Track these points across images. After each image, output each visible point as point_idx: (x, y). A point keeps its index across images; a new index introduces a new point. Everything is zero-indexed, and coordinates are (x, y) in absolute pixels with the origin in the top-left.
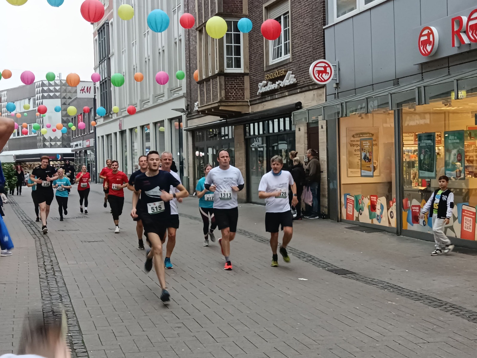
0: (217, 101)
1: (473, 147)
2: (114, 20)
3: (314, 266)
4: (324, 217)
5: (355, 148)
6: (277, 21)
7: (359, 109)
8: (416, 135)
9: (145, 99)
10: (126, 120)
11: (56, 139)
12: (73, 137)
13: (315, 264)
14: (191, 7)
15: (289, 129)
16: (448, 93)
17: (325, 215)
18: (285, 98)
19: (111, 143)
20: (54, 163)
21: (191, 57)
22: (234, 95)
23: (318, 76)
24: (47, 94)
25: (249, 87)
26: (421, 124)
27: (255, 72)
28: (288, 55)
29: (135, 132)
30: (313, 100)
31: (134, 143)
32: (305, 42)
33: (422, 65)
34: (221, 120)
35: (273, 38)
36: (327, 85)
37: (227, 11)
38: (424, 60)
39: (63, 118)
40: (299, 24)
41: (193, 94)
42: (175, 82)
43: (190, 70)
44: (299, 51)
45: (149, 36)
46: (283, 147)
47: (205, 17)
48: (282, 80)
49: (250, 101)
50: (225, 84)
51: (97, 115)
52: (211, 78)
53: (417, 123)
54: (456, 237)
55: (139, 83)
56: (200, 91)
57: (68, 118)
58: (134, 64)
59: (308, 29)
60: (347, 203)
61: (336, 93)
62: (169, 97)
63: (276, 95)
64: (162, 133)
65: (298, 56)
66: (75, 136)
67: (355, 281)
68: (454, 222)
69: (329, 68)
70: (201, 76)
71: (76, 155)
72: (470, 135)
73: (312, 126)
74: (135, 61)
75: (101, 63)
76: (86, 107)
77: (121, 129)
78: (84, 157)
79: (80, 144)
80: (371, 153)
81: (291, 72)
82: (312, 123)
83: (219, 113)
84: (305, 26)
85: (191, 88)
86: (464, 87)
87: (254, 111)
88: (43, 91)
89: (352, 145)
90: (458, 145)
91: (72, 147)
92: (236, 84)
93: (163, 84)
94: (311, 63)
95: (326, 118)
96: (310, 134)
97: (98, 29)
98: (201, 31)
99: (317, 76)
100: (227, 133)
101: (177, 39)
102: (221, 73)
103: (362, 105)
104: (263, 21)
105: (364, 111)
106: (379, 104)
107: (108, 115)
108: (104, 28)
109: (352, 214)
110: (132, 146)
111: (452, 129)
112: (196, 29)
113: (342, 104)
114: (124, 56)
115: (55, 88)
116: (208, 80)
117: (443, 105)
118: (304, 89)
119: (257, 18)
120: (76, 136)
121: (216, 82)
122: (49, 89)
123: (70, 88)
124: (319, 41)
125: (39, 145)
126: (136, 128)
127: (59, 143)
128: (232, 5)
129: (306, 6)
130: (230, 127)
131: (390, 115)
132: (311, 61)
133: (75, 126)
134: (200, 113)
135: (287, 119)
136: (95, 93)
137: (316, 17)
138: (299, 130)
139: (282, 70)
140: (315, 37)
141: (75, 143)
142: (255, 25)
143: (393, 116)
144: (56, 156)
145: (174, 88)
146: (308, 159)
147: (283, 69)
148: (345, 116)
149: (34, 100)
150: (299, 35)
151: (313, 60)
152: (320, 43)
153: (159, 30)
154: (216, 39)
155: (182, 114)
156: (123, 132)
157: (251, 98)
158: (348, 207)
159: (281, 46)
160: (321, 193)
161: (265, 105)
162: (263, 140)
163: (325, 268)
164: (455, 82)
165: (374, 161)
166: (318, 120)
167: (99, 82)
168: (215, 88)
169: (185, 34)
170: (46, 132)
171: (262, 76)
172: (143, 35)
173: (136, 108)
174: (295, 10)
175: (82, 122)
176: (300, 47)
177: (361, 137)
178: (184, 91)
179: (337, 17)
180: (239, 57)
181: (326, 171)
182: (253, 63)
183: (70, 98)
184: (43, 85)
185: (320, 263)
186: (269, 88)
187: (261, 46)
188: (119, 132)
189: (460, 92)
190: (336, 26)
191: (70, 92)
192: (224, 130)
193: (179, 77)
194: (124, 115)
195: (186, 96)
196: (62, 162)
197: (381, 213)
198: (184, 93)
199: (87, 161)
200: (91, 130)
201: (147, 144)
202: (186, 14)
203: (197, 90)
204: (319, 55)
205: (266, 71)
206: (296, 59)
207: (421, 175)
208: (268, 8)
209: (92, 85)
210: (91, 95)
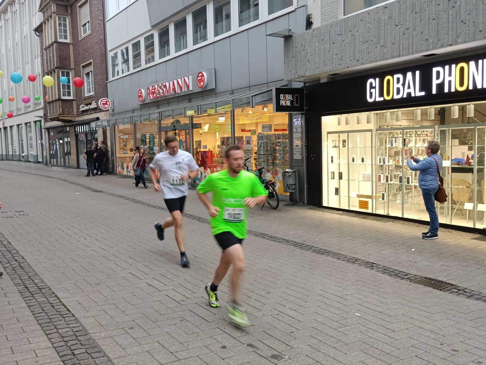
0: (58, 114)
10: (7, 120)
15: (95, 130)
18: (92, 114)
22: (67, 111)
25: (76, 107)
27: (79, 99)
28: (93, 92)
29: (13, 128)
30: (104, 116)
32: (100, 87)
33: (141, 105)
34: (63, 124)
36: (109, 110)
37: (62, 66)
40: (97, 78)
48: (91, 105)
49: (77, 115)
50: (62, 105)
52: (54, 101)
60: (119, 166)
61: (112, 114)
62: (33, 109)
64: (30, 129)
69: (108, 102)
70: (49, 99)
73: (104, 129)
77: (4, 126)
81: (94, 101)
83: (60, 120)
84: (100, 79)
87: (79, 120)
92: (68, 105)
95: (109, 126)
96: (104, 133)
99: (102, 106)
104: (81, 73)
105: (122, 124)
106: (127, 122)
109: (120, 171)
110: (12, 137)
112: (46, 73)
113: (115, 120)
118: (100, 111)
119: (78, 71)
121: (57, 104)
126: (14, 125)
128: (65, 63)
129: (100, 70)
137: (103, 76)
138: (99, 131)
139: (90, 100)
140: (103, 86)
142: (78, 74)
145: (36, 104)
150: (97, 84)
152: (105, 89)
153: (17, 82)
155: (42, 119)
157: (77, 112)
161: (84, 117)
164: (149, 115)
166: (106, 126)
168: (57, 107)
171: (82, 102)
174: (95, 70)
176: (97, 90)
178: (42, 105)
179: (112, 78)
180: (70, 91)
186: (85, 108)
194: (5, 117)
195: (43, 108)
204: (104, 95)
205: (84, 99)
208: (84, 67)
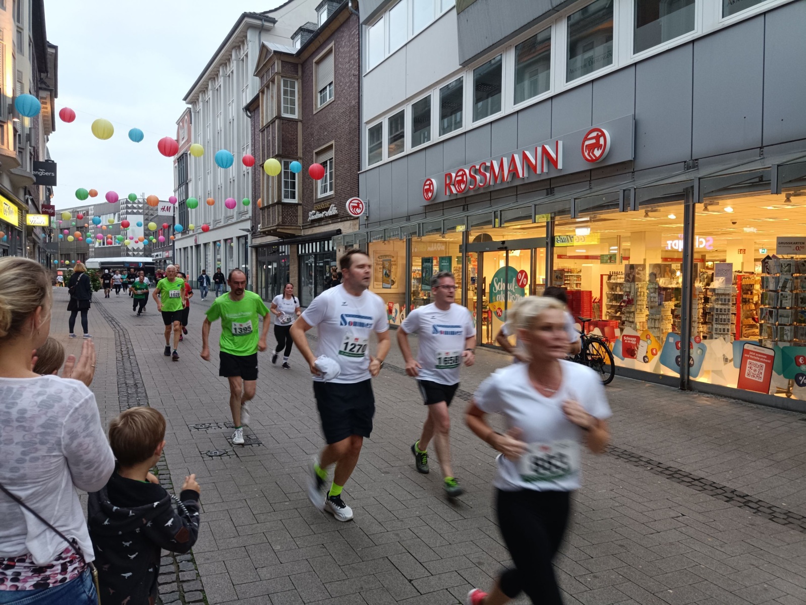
0: (275, 225)
2: (192, 150)
5: (380, 266)
6: (324, 164)
7: (380, 237)
9: (217, 219)
10: (200, 236)
11: (138, 250)
15: (331, 250)
18: (329, 225)
19: (188, 254)
21: (256, 188)
22: (289, 221)
23: (353, 210)
24: (130, 211)
25: (302, 215)
27: (307, 203)
28: (331, 192)
30: (350, 228)
33: (426, 207)
35: (321, 178)
36: (360, 218)
37: (285, 153)
38: (426, 203)
39: (145, 232)
40: (340, 168)
41: (257, 218)
43: (255, 198)
44: (339, 190)
47: (267, 157)
48: (327, 211)
49: (303, 226)
50: (282, 212)
51: (176, 231)
55: (212, 206)
56: (263, 216)
57: (150, 232)
58: (209, 189)
59: (347, 173)
61: (366, 224)
63: (322, 222)
64: (231, 248)
65: (339, 193)
69: (361, 204)
70: (263, 203)
74: (210, 187)
75: (180, 187)
76: (165, 224)
79: (160, 255)
80: (390, 271)
81: (334, 205)
82: (349, 245)
83: (277, 234)
84: (345, 170)
85: (256, 213)
87: (306, 234)
88: (127, 208)
89: (377, 264)
91: (153, 257)
92: (291, 212)
93: (232, 208)
94: (348, 199)
97: (177, 159)
99: (351, 210)
100: (283, 250)
101: (245, 172)
102: (279, 203)
103: (381, 234)
104: (313, 163)
105: (383, 239)
106: (393, 235)
107: (185, 231)
108: (183, 157)
110: (206, 258)
112: (260, 166)
113: (367, 233)
114: (200, 182)
115: (138, 206)
116: (268, 207)
118: (343, 219)
119: (309, 161)
120: (157, 248)
121: (275, 209)
122: (133, 206)
123: (152, 206)
124: (355, 182)
125: (123, 254)
127: (141, 253)
128: (289, 148)
130: (286, 246)
133: (156, 239)
134: (263, 234)
135: (331, 242)
136: (174, 211)
138: (339, 250)
139: (327, 203)
141: (156, 254)
142: (308, 166)
143: (405, 243)
144: (138, 264)
148: (369, 242)
149: (119, 215)
150: (341, 177)
151: (350, 197)
152: (356, 184)
154: (275, 175)
155: (248, 233)
156: (198, 246)
157: (303, 223)
159: (327, 184)
161: (314, 230)
164: (442, 222)
167: (177, 203)
168: (274, 214)
170: (129, 243)
171: (312, 206)
173: (209, 227)
175: (162, 235)
178: (250, 214)
179: (368, 166)
180: (294, 190)
182: (304, 197)
183: (152, 215)
184: (127, 202)
186: (317, 216)
187: (311, 184)
190: (367, 173)
191: (152, 210)
192: (281, 248)
193: (246, 204)
194: (199, 231)
195: (251, 219)
197: (396, 316)
198: (250, 216)
200: (170, 243)
201: (218, 256)
205: (316, 203)
206: (338, 195)
207: (423, 288)
208: (318, 154)
209: (172, 205)
210: (171, 214)
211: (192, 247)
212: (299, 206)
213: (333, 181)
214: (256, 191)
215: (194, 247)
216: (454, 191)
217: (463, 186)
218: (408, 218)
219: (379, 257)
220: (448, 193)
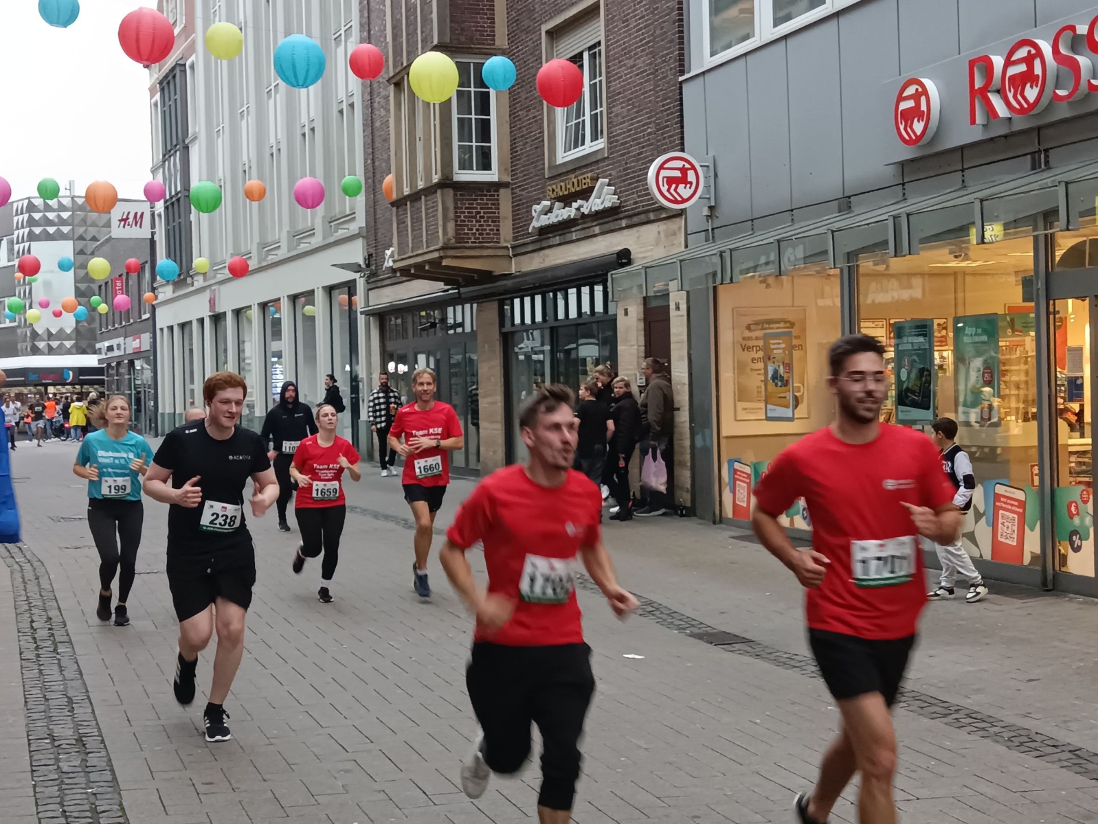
0: (437, 247)
1: (1018, 352)
2: (197, 58)
3: (658, 625)
4: (682, 512)
5: (754, 354)
6: (575, 63)
7: (761, 265)
8: (890, 324)
9: (270, 240)
10: (225, 289)
11: (61, 335)
12: (101, 330)
13: (662, 622)
14: (375, 29)
15: (602, 311)
16: (963, 230)
17: (685, 508)
18: (594, 239)
19: (191, 344)
20: (57, 390)
21: (377, 145)
22: (475, 234)
23: (668, 190)
24: (40, 229)
25: (511, 214)
26: (903, 300)
27: (525, 180)
28: (600, 140)
29: (247, 317)
30: (657, 244)
31: (244, 342)
32: (637, 112)
33: (902, 164)
34: (447, 290)
35: (565, 103)
36: (688, 210)
37: (459, 40)
38: (907, 153)
39: (78, 285)
40: (624, 71)
41: (381, 231)
42: (339, 203)
43: (374, 174)
44: (624, 133)
45: (278, 96)
46: (588, 351)
47: (409, 53)
48: (587, 199)
49: (513, 247)
50: (455, 208)
51: (158, 278)
52: (421, 193)
53: (893, 297)
54: (981, 556)
55: (255, 204)
56: (398, 224)
57: (91, 285)
58: (245, 158)
59: (646, 81)
60: (735, 480)
61: (708, 230)
62: (324, 238)
63: (572, 232)
64: (312, 319)
65: (622, 144)
66: (107, 328)
67: (752, 660)
68: (976, 522)
69: (692, 171)
70: (399, 188)
71: (108, 371)
72: (1012, 324)
73: (654, 304)
74: (248, 153)
75: (167, 156)
76: (132, 260)
77: (214, 311)
78: (127, 377)
79: (119, 345)
80: (789, 366)
81: (607, 180)
82: (656, 296)
83: (442, 274)
84: (638, 75)
85: (378, 216)
86: (997, 216)
87: (523, 270)
88: (32, 222)
89: (745, 348)
90: (985, 347)
91: (100, 353)
92: (481, 208)
93: (310, 205)
94: (653, 161)
95: (687, 287)
96: (650, 322)
97: (160, 78)
98: (398, 85)
99: (664, 189)
100: (459, 319)
101: (344, 102)
102: (447, 183)
103: (768, 257)
104: (541, 63)
105: (772, 269)
106: (807, 255)
107: (183, 277)
108: (174, 77)
109: (745, 505)
110: (241, 351)
111: (970, 312)
112: (387, 81)
113: (721, 254)
114: (220, 140)
115: (59, 216)
116: (415, 197)
117: (952, 256)
118: (635, 220)
119: (528, 56)
120: (110, 327)
121: (433, 203)
122: (45, 217)
123: (95, 215)
124: (669, 109)
125: (22, 349)
126: (250, 307)
128: (471, 26)
129: (640, 29)
130: (467, 306)
131: (832, 279)
132: (652, 155)
133: (106, 303)
134: (398, 274)
135: (599, 289)
136: (153, 226)
137: (663, 56)
138: (626, 313)
139: (585, 176)
140: (662, 101)
141: (107, 344)
142: (525, 71)
143: (838, 281)
144: (63, 374)
145: (338, 217)
146: (647, 380)
147: (587, 172)
148: (729, 281)
149: (11, 243)
150: (625, 97)
151: (656, 152)
152: (672, 113)
153: (301, 82)
154: (434, 104)
155: (357, 276)
156: (218, 318)
157: (515, 239)
158: (737, 489)
159: (584, 121)
160: (676, 458)
161: (547, 256)
162: (542, 336)
163: (684, 629)
164: (977, 204)
165: (795, 385)
166: (668, 290)
167: (162, 201)
168: (433, 216)
169: (362, 91)
170: (38, 319)
171: (539, 189)
172: (263, 94)
173: (249, 262)
174: (614, 38)
175: (122, 294)
176: (627, 124)
177: (766, 329)
178: (360, 221)
179: (711, 56)
180: (488, 144)
181: (687, 407)
182: (519, 160)
183: (94, 239)
184: (31, 207)
185: (673, 618)
186: (557, 216)
187: (536, 121)
188: (210, 316)
189: (990, 227)
190: (707, 76)
191: (94, 225)
192: (454, 314)
193: (349, 192)
194: (220, 277)
195: (365, 234)
196: (77, 387)
198: (360, 228)
199: (135, 385)
200: (145, 313)
201: (274, 346)
202: (366, 46)
203: (391, 220)
204: (671, 142)
205: (551, 178)
206: (619, 151)
207: (901, 416)
208: (554, 34)
209: (146, 208)
210: (144, 232)
211: (201, 321)
212: (502, 191)
213: (602, 109)
214: (378, 155)
215: (207, 322)
216: (1001, 110)
217: (1031, 93)
218: (845, 203)
219: (749, 328)
220: (979, 119)
